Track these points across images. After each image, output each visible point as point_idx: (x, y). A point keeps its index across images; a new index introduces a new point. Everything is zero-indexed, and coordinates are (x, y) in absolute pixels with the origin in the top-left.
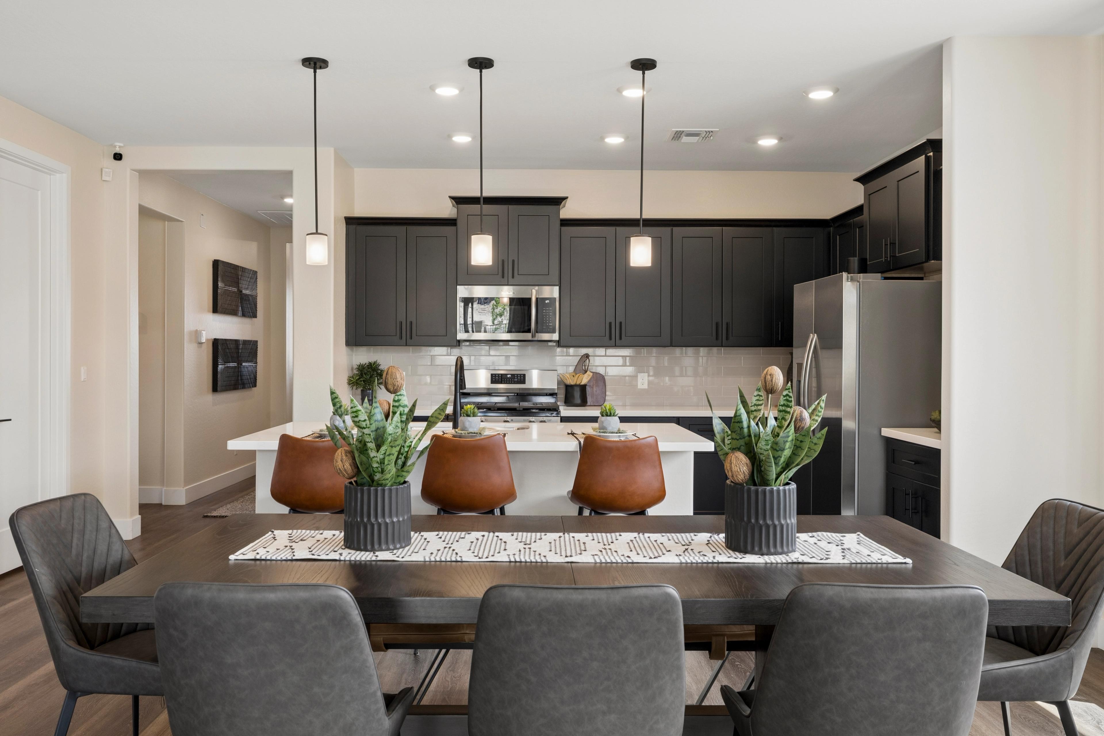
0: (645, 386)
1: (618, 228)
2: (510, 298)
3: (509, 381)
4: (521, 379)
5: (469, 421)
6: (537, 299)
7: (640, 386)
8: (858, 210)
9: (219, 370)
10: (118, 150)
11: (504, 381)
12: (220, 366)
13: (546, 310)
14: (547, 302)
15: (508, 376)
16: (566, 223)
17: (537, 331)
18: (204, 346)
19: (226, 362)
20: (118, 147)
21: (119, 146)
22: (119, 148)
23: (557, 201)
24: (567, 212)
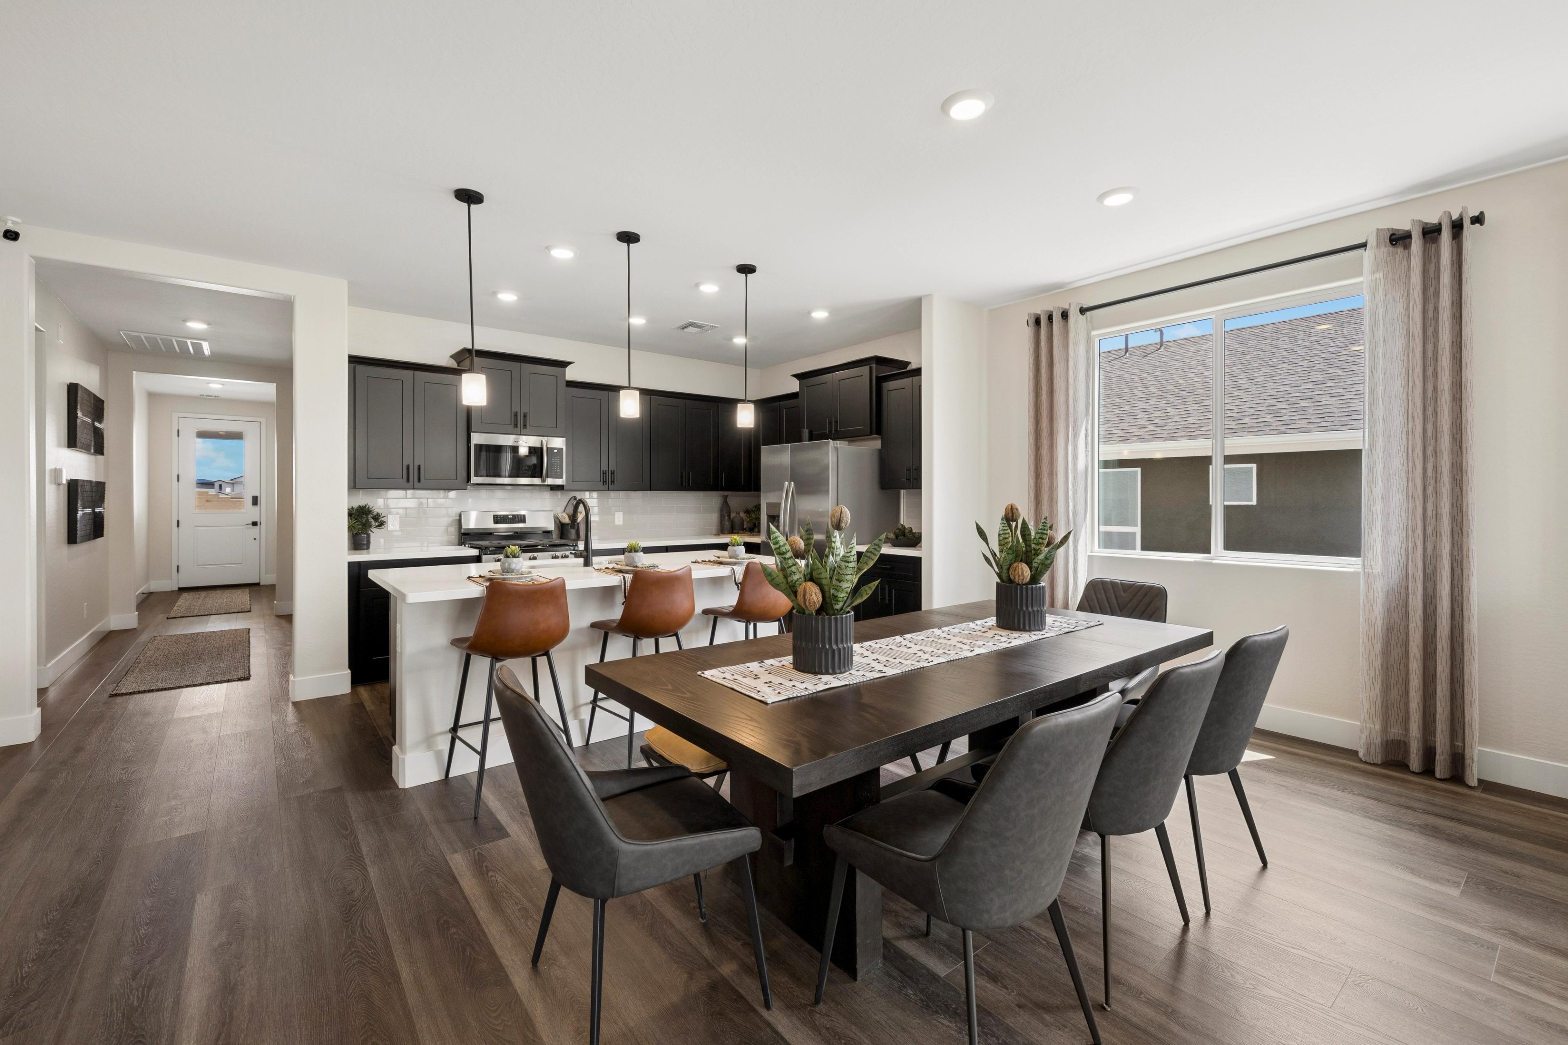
0: (621, 523)
1: (610, 393)
2: (530, 448)
3: (509, 521)
4: (521, 519)
5: (638, 557)
6: (547, 448)
7: (617, 523)
8: (794, 395)
9: (78, 517)
10: (10, 226)
11: (506, 521)
12: (80, 513)
13: (554, 458)
14: (555, 451)
15: (510, 517)
16: (571, 384)
17: (547, 477)
18: (61, 487)
19: (84, 507)
20: (10, 222)
21: (12, 221)
22: (12, 223)
23: (564, 364)
24: (571, 374)
